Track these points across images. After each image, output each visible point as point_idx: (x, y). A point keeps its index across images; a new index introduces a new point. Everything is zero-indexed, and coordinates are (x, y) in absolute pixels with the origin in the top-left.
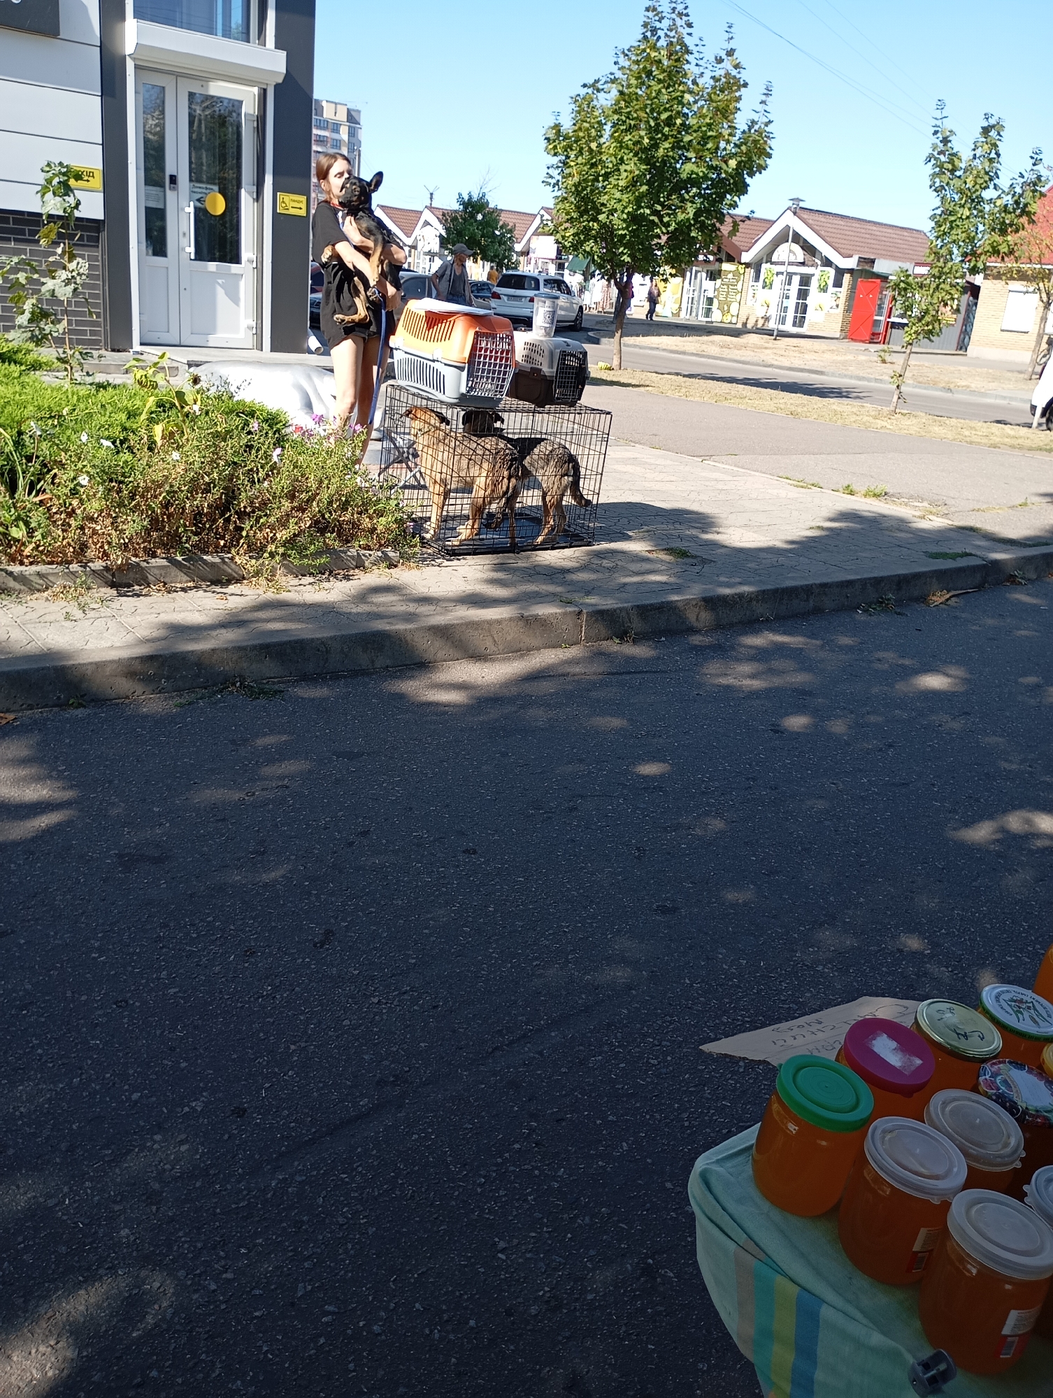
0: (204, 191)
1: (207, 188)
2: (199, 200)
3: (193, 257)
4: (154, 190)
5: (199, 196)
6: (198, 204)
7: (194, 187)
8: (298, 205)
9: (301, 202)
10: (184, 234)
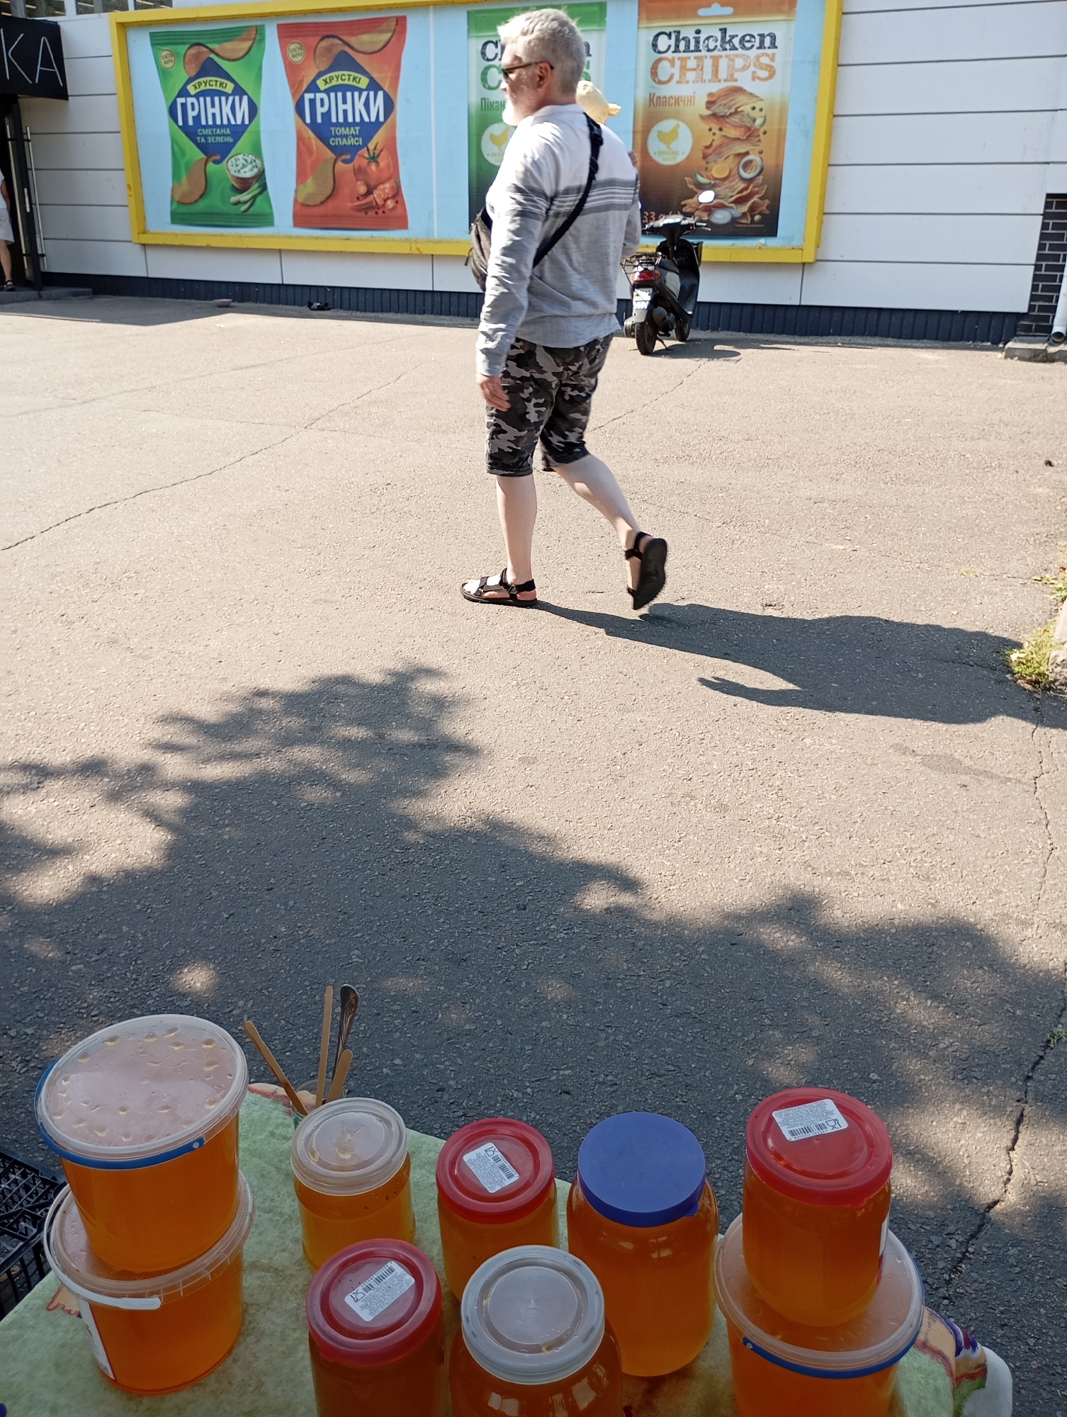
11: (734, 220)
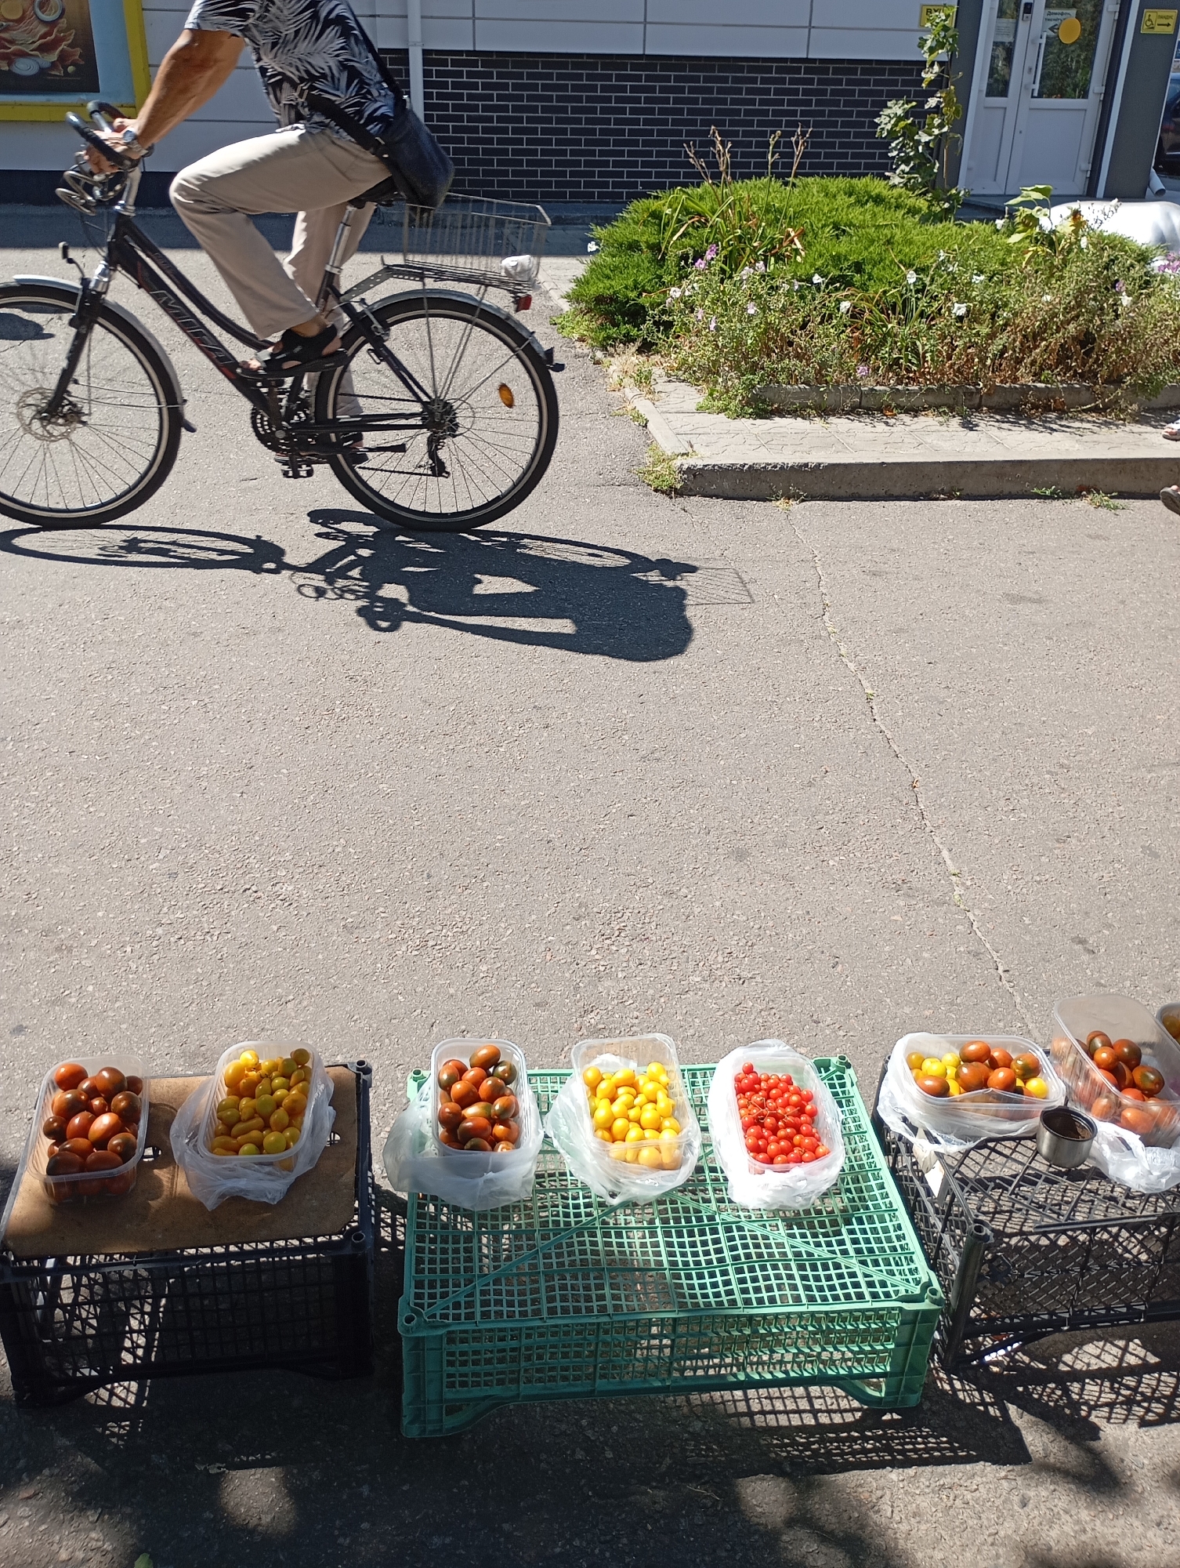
0: (1059, 17)
1: (1062, 14)
2: (1052, 29)
3: (1036, 94)
4: (1006, 22)
5: (1052, 24)
6: (1051, 34)
7: (1050, 14)
8: (1165, 22)
9: (1171, 17)
10: (1030, 69)
11: (42, 71)
